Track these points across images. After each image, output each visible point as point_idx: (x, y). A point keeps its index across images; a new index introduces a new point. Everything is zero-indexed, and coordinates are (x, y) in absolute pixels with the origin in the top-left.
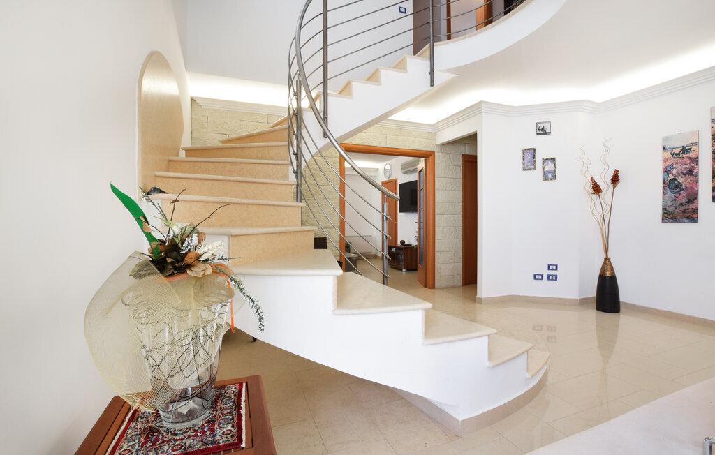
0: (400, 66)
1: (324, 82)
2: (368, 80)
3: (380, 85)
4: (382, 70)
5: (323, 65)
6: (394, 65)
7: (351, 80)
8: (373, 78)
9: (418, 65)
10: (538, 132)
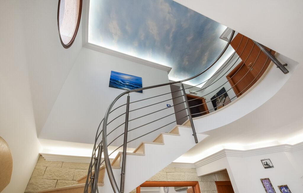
0: (175, 132)
1: (124, 145)
2: (154, 142)
3: (164, 144)
4: (163, 135)
5: (125, 133)
6: (170, 131)
7: (143, 142)
8: (158, 140)
9: (184, 131)
10: (265, 166)
